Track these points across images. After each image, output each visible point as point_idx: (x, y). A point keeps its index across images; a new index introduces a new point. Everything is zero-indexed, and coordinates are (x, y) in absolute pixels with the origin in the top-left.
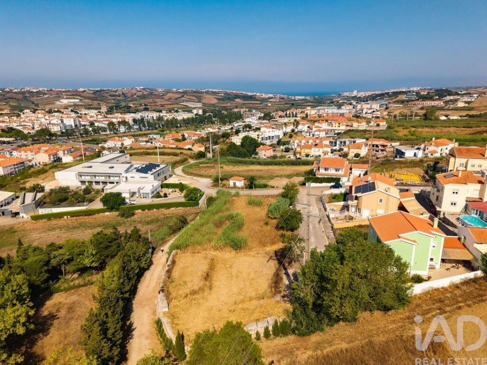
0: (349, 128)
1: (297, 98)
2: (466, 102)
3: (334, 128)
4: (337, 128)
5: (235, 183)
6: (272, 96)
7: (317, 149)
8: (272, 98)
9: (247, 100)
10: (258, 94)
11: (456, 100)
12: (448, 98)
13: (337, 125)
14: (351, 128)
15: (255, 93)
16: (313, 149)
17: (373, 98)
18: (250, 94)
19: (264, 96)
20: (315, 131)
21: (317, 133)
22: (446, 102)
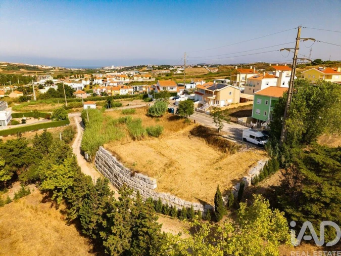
0: (131, 81)
1: (72, 69)
2: (181, 71)
3: (121, 81)
4: (123, 81)
5: (89, 107)
6: (52, 67)
7: (124, 90)
8: (52, 69)
9: (31, 70)
10: (40, 66)
11: (176, 70)
12: (171, 69)
13: (123, 79)
14: (133, 81)
15: (36, 65)
16: (121, 90)
17: (127, 69)
18: (32, 66)
19: (45, 67)
20: (109, 83)
21: (111, 84)
22: (171, 71)
